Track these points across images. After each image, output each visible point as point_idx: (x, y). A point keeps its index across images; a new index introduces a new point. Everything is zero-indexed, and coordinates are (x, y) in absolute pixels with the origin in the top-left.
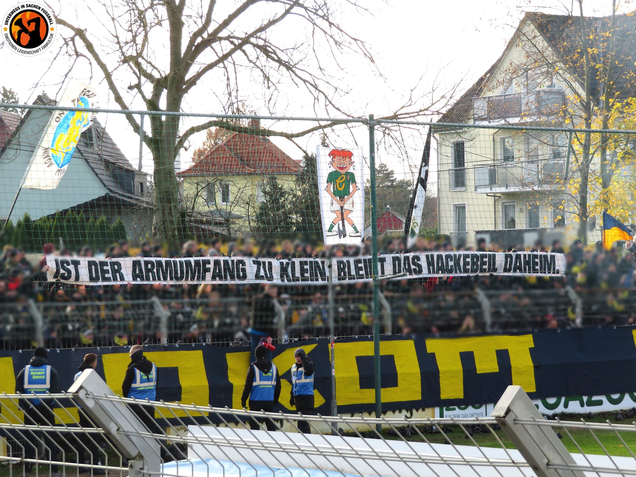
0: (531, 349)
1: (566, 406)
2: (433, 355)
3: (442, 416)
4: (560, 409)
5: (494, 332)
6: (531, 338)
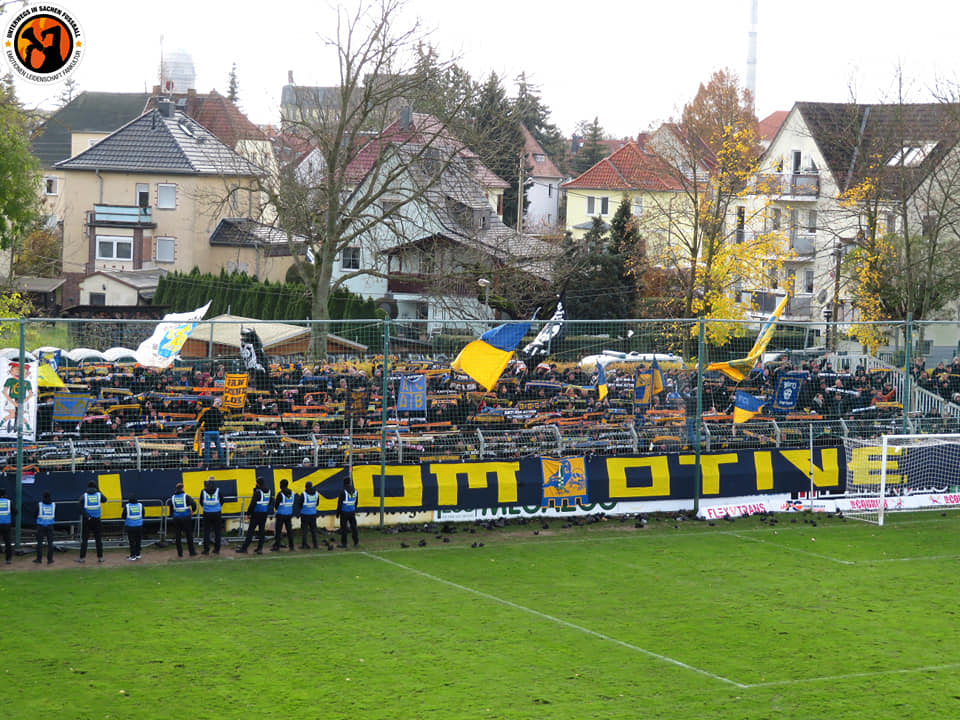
0: (516, 473)
1: (544, 511)
2: (435, 475)
3: (439, 517)
4: (539, 513)
5: (487, 459)
6: (517, 464)
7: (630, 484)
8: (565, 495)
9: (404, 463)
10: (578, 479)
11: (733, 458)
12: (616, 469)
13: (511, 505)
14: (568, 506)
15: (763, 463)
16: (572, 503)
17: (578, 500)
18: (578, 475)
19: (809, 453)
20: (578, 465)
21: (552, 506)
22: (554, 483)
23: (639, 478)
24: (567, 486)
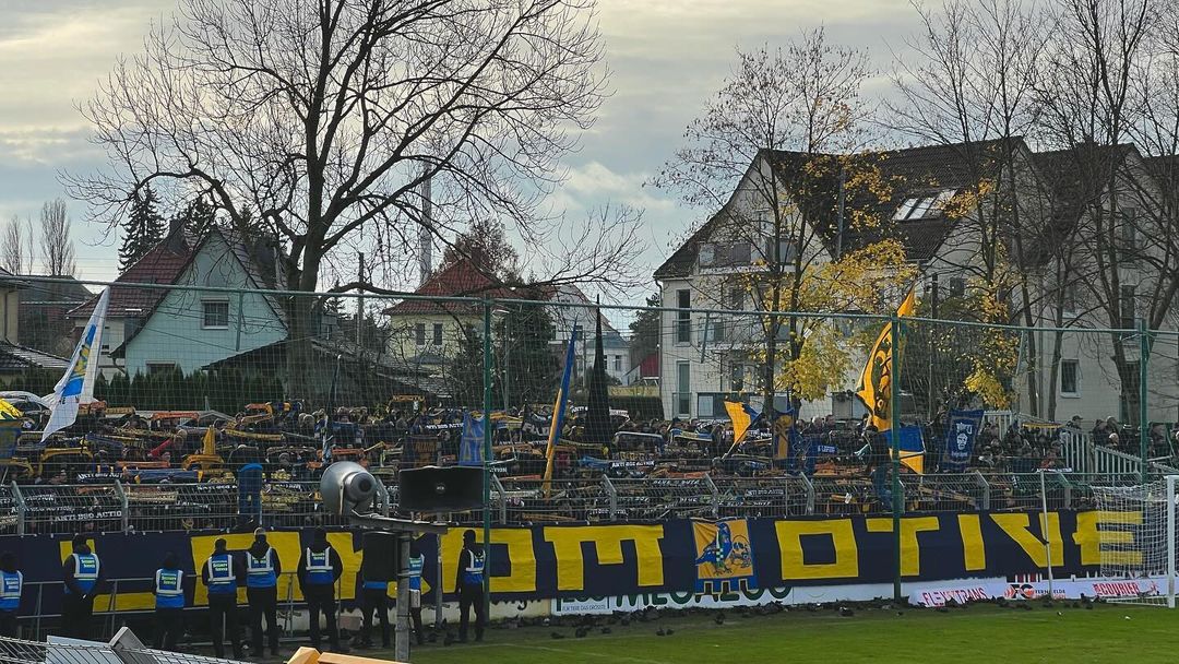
0: (660, 540)
1: (698, 599)
2: (551, 544)
3: (559, 608)
4: (692, 602)
5: (620, 521)
6: (660, 528)
7: (809, 559)
8: (726, 575)
9: (509, 526)
10: (741, 551)
11: (932, 524)
12: (789, 535)
13: (655, 590)
14: (731, 592)
15: (970, 529)
16: (735, 588)
17: (743, 582)
18: (741, 545)
19: (1024, 519)
20: (739, 530)
21: (709, 593)
22: (710, 557)
23: (818, 550)
24: (728, 562)
